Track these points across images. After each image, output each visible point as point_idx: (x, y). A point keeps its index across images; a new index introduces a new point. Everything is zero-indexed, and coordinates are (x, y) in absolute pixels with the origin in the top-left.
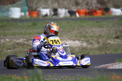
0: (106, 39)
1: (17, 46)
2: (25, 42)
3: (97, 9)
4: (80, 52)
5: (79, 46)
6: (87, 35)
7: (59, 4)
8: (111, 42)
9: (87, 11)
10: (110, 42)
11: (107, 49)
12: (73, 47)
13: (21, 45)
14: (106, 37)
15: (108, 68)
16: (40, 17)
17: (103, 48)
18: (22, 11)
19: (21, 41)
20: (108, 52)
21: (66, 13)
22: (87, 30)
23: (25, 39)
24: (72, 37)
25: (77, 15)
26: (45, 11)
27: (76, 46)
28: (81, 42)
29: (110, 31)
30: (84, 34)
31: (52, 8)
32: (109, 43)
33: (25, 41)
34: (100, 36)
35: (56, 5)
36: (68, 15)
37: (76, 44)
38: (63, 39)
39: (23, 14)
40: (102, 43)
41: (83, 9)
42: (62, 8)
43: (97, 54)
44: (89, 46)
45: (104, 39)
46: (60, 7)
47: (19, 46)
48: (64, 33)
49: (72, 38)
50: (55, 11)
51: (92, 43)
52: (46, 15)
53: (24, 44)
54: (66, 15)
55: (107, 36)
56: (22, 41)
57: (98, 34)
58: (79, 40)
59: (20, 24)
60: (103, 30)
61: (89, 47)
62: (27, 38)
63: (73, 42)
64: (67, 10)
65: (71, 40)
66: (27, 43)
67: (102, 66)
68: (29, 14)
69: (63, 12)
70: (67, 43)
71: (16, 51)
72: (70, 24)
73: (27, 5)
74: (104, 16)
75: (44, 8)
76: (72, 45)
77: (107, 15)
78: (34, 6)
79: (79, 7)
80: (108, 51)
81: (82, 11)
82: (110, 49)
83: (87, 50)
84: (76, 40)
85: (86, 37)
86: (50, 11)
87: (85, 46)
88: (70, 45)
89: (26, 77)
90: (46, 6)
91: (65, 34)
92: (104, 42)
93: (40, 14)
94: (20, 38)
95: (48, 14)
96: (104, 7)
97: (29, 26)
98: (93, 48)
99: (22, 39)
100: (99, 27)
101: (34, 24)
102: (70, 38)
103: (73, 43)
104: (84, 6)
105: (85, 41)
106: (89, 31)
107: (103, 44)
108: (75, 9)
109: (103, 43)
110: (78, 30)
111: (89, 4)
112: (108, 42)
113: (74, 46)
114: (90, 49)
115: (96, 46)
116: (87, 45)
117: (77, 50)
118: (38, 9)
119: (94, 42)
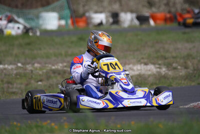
1: (52, 75)
2: (65, 69)
3: (184, 12)
4: (156, 84)
5: (155, 73)
6: (168, 55)
7: (121, 5)
9: (168, 15)
12: (144, 75)
13: (59, 74)
14: (199, 58)
16: (91, 26)
17: (195, 76)
18: (60, 18)
19: (59, 66)
21: (132, 20)
22: (167, 46)
23: (65, 64)
24: (143, 58)
25: (152, 22)
26: (99, 17)
27: (150, 73)
28: (157, 66)
30: (162, 53)
31: (109, 12)
33: (66, 66)
34: (189, 56)
35: (116, 7)
36: (137, 22)
37: (149, 70)
38: (128, 62)
39: (63, 22)
40: (192, 68)
41: (161, 11)
42: (126, 12)
43: (184, 86)
44: (170, 73)
45: (195, 61)
46: (123, 11)
47: (56, 74)
48: (129, 53)
49: (142, 61)
50: (115, 16)
51: (175, 68)
52: (101, 24)
53: (65, 72)
54: (133, 23)
56: (61, 67)
57: (186, 54)
58: (154, 64)
59: (58, 40)
60: (194, 47)
61: (170, 75)
62: (68, 62)
63: (145, 66)
64: (134, 15)
65: (141, 64)
67: (192, 104)
68: (73, 23)
69: (127, 18)
70: (135, 68)
71: (52, 83)
72: (139, 37)
73: (69, 8)
75: (96, 12)
76: (143, 72)
78: (81, 10)
79: (154, 10)
81: (159, 15)
83: (168, 79)
84: (150, 64)
85: (166, 59)
86: (107, 17)
87: (163, 73)
88: (140, 71)
89: (66, 124)
90: (101, 9)
91: (130, 55)
92: (196, 66)
93: (91, 23)
94: (58, 63)
95: (104, 22)
97: (72, 42)
98: (178, 75)
99: (62, 63)
100: (188, 41)
101: (81, 39)
102: (139, 61)
103: (144, 68)
104: (163, 7)
105: (165, 65)
106: (171, 48)
107: (194, 70)
108: (147, 12)
109: (194, 67)
110: (152, 47)
111: (171, 4)
113: (146, 73)
114: (172, 78)
115: (183, 72)
116: (166, 71)
117: (151, 79)
118: (87, 14)
119: (179, 65)
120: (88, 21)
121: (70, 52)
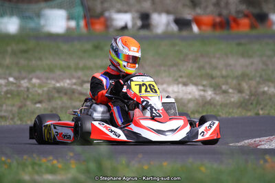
0: (259, 83)
1: (56, 95)
2: (74, 87)
3: (240, 15)
4: (198, 112)
5: (197, 97)
6: (216, 73)
7: (153, 2)
8: (268, 90)
9: (218, 20)
10: (266, 89)
11: (260, 104)
12: (181, 99)
13: (66, 94)
14: (258, 79)
15: (259, 147)
16: (111, 30)
17: (252, 104)
18: (70, 18)
19: (66, 83)
20: (261, 112)
21: (168, 24)
22: (214, 61)
23: (74, 81)
24: (181, 77)
25: (195, 28)
26: (123, 19)
27: (190, 97)
28: (201, 88)
29: (267, 65)
30: (208, 71)
31: (137, 11)
32: (264, 93)
33: (75, 84)
34: (244, 76)
35: (147, 6)
36: (174, 27)
37: (190, 93)
38: (160, 81)
39: (73, 24)
40: (248, 92)
41: (208, 13)
42: (160, 12)
43: (236, 116)
44: (218, 98)
45: (253, 83)
46: (156, 11)
47: (61, 95)
48: (163, 68)
49: (180, 80)
50: (145, 18)
51: (225, 92)
52: (125, 28)
53: (73, 92)
54: (169, 28)
55: (261, 77)
56: (68, 84)
57: (240, 73)
58: (196, 85)
59: (65, 47)
60: (252, 63)
61: (218, 101)
62: (79, 78)
63: (184, 88)
64: (171, 18)
65: (178, 84)
66: (79, 88)
67: (246, 141)
68: (87, 25)
69: (162, 22)
70: (170, 89)
71: (55, 106)
72: (177, 48)
73: (82, 4)
74: (254, 32)
75: (119, 11)
76: (181, 95)
77: (261, 30)
78: (98, 8)
79: (199, 11)
80: (262, 109)
81: (206, 18)
82: (265, 106)
83: (215, 106)
84: (191, 85)
85: (213, 78)
86: (133, 19)
87: (209, 98)
88: (176, 94)
89: (73, 161)
90: (125, 8)
91: (165, 71)
92: (253, 90)
93: (112, 25)
94: (65, 78)
95: (130, 25)
96: (256, 11)
97: (85, 52)
98: (228, 102)
99: (70, 79)
100: (243, 55)
101: (97, 47)
102: (176, 80)
103: (183, 91)
104: (211, 8)
105: (211, 86)
106: (221, 64)
107: (251, 95)
108: (189, 14)
109: (251, 92)
110: (194, 61)
111: (222, 4)
112: (262, 90)
113: (185, 97)
114: (221, 105)
115: (235, 98)
116: (213, 96)
117: (191, 106)
118: (107, 14)
119: (230, 88)
120: (107, 24)
121: (81, 65)
